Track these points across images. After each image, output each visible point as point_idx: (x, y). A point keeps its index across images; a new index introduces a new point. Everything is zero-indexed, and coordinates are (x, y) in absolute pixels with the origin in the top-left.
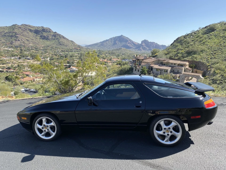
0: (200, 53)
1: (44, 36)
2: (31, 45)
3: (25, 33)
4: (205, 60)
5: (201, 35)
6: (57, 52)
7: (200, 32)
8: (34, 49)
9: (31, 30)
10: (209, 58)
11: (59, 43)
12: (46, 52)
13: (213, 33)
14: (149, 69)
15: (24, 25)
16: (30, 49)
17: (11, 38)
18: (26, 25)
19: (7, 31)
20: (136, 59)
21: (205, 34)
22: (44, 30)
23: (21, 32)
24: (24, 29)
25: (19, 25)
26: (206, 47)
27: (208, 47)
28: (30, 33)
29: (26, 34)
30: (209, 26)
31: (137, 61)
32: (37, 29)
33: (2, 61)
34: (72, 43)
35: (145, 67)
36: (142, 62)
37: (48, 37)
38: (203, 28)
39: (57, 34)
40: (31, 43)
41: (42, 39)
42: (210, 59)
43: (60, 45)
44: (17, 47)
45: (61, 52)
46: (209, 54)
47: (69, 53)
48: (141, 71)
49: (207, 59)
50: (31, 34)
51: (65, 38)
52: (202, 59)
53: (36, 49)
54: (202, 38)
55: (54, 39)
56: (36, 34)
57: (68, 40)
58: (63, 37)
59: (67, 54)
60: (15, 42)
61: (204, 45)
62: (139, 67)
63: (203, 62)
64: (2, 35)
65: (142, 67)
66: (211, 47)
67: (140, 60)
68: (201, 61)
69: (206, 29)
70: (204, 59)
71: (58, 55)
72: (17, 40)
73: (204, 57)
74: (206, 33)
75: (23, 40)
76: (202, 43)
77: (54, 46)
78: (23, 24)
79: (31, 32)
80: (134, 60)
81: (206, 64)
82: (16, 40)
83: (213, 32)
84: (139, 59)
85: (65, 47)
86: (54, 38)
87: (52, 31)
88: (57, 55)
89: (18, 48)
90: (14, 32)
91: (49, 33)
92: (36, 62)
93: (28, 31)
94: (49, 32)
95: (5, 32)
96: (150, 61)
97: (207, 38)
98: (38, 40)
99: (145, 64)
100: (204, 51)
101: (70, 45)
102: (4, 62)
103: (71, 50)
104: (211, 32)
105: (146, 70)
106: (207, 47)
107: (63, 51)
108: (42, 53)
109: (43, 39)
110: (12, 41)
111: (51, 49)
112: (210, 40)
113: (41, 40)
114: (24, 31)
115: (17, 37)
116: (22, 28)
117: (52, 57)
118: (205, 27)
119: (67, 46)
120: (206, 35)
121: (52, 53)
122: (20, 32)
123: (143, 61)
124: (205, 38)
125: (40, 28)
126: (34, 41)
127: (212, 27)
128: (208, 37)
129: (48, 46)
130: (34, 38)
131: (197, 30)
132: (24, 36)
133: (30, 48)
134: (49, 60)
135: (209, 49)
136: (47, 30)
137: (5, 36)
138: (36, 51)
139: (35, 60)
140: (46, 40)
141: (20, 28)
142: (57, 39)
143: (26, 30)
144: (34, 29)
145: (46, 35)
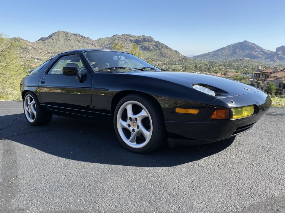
1: (145, 46)
6: (158, 65)
9: (131, 41)
11: (161, 54)
14: (280, 87)
18: (126, 35)
19: (107, 42)
20: (261, 72)
22: (145, 39)
23: (122, 43)
25: (119, 36)
28: (130, 44)
29: (126, 45)
31: (261, 75)
32: (138, 39)
34: (177, 54)
35: (273, 83)
36: (270, 77)
37: (149, 47)
39: (160, 44)
41: (142, 50)
43: (162, 56)
45: (162, 65)
47: (172, 66)
48: (266, 89)
51: (168, 48)
55: (156, 50)
57: (171, 50)
58: (166, 47)
59: (169, 68)
62: (264, 83)
64: (102, 47)
65: (268, 84)
67: (266, 74)
77: (155, 58)
78: (123, 34)
79: (131, 42)
80: (257, 74)
84: (264, 73)
85: (167, 58)
86: (155, 48)
87: (155, 40)
91: (151, 43)
93: (128, 42)
94: (151, 41)
95: (106, 44)
96: (283, 75)
99: (274, 79)
101: (174, 56)
103: (174, 62)
105: (274, 88)
107: (165, 64)
109: (144, 50)
113: (141, 52)
114: (124, 41)
116: (122, 38)
119: (170, 58)
122: (120, 43)
123: (271, 75)
125: (141, 38)
129: (148, 58)
132: (124, 47)
136: (148, 39)
137: (105, 48)
140: (147, 51)
141: (120, 38)
142: (159, 49)
143: (127, 40)
144: (135, 39)
145: (147, 45)
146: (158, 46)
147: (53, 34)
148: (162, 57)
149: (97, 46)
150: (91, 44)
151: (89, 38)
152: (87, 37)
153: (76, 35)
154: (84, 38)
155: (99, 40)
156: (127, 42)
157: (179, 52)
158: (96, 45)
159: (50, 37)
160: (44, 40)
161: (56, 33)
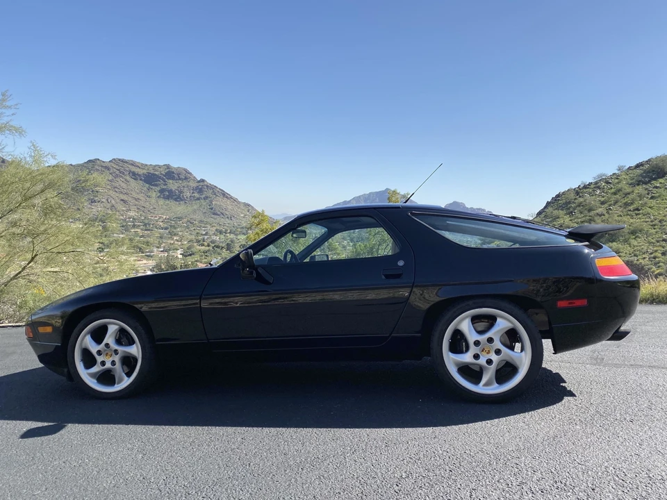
0: (627, 237)
1: (171, 190)
2: (132, 214)
3: (120, 182)
4: (644, 258)
5: (626, 188)
6: (205, 235)
7: (621, 180)
8: (139, 226)
9: (135, 176)
10: (656, 251)
11: (212, 209)
12: (172, 234)
13: (661, 183)
15: (119, 160)
16: (130, 225)
18: (123, 161)
21: (638, 185)
22: (170, 174)
23: (110, 179)
24: (117, 172)
25: (104, 162)
26: (646, 222)
27: (652, 221)
28: (133, 183)
29: (123, 184)
30: (647, 161)
32: (152, 172)
34: (248, 211)
37: (181, 192)
38: (630, 168)
39: (207, 186)
40: (133, 208)
41: (163, 198)
42: (660, 255)
43: (214, 214)
45: (214, 234)
46: (658, 242)
47: (239, 237)
49: (652, 256)
50: (135, 185)
51: (227, 197)
52: (635, 255)
53: (146, 225)
54: (631, 197)
55: (198, 199)
56: (147, 185)
57: (235, 200)
58: (224, 194)
59: (232, 241)
60: (90, 206)
61: (638, 217)
63: (641, 263)
66: (660, 221)
68: (635, 262)
69: (638, 171)
70: (644, 256)
71: (206, 244)
72: (95, 202)
73: (643, 250)
74: (640, 181)
75: (113, 202)
76: (630, 210)
77: (198, 217)
78: (115, 158)
79: (135, 179)
81: (649, 269)
82: (93, 201)
83: (661, 180)
85: (227, 219)
86: (196, 195)
87: (194, 177)
88: (204, 241)
91: (185, 183)
92: (145, 262)
93: (128, 178)
94: (186, 178)
97: (644, 197)
98: (153, 201)
100: (640, 231)
101: (242, 215)
103: (242, 228)
104: (655, 179)
106: (647, 220)
107: (221, 232)
108: (161, 237)
109: (167, 198)
111: (188, 227)
112: (653, 202)
113: (161, 202)
114: (117, 176)
116: (111, 168)
117: (188, 249)
118: (638, 166)
119: (232, 218)
120: (640, 187)
121: (190, 237)
122: (105, 180)
124: (641, 197)
125: (162, 169)
126: (142, 203)
127: (656, 164)
128: (648, 194)
129: (180, 218)
130: (141, 196)
131: (614, 174)
132: (117, 190)
133: (130, 221)
134: (180, 256)
135: (656, 227)
136: (178, 174)
138: (146, 230)
139: (142, 257)
140: (176, 200)
141: (108, 168)
142: (206, 198)
143: (123, 173)
144: (145, 171)
145: (176, 188)
146: (203, 190)
148: (213, 216)
156: (125, 177)
157: (252, 207)
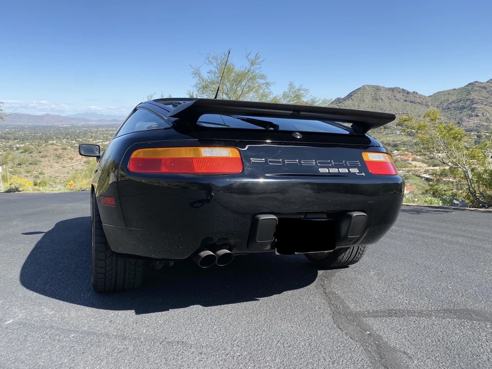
17: (461, 113)
19: (454, 98)
23: (486, 96)
25: (482, 83)
33: (433, 160)
44: (471, 131)
60: (467, 120)
64: (442, 107)
75: (488, 115)
82: (471, 116)
89: (472, 133)
90: (469, 99)
95: (450, 101)
102: (437, 162)
110: (461, 119)
115: (473, 109)
116: (488, 87)
122: (482, 98)
137: (449, 108)
141: (485, 88)
147: (354, 91)
149: (431, 107)
150: (420, 103)
151: (417, 93)
152: (414, 92)
153: (392, 90)
154: (408, 93)
155: (435, 97)
158: (430, 105)
159: (350, 96)
160: (340, 103)
161: (359, 89)
